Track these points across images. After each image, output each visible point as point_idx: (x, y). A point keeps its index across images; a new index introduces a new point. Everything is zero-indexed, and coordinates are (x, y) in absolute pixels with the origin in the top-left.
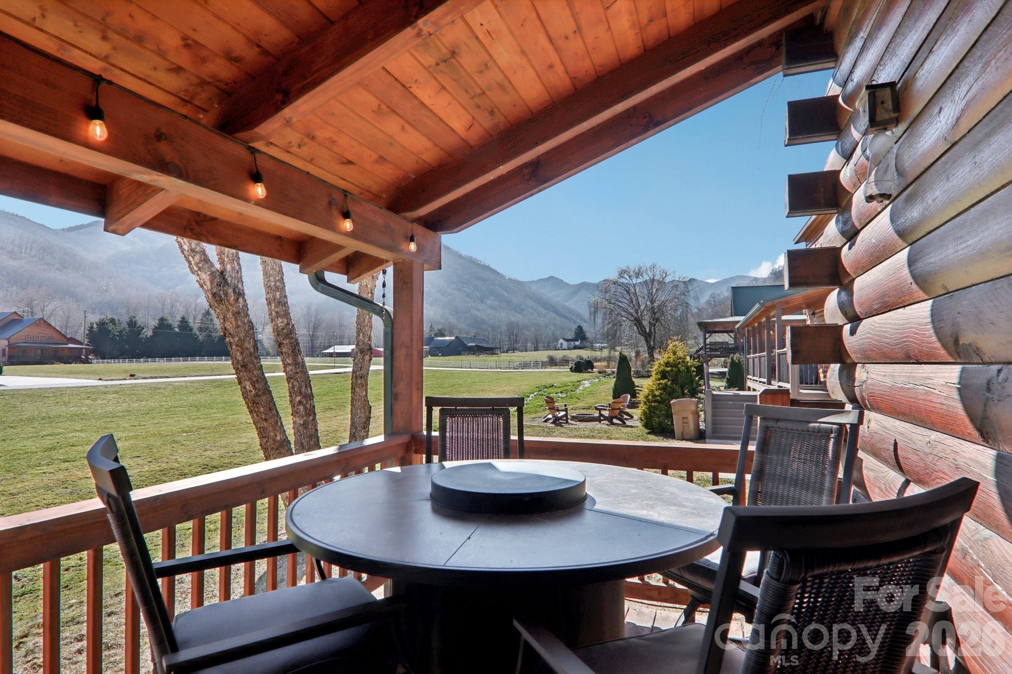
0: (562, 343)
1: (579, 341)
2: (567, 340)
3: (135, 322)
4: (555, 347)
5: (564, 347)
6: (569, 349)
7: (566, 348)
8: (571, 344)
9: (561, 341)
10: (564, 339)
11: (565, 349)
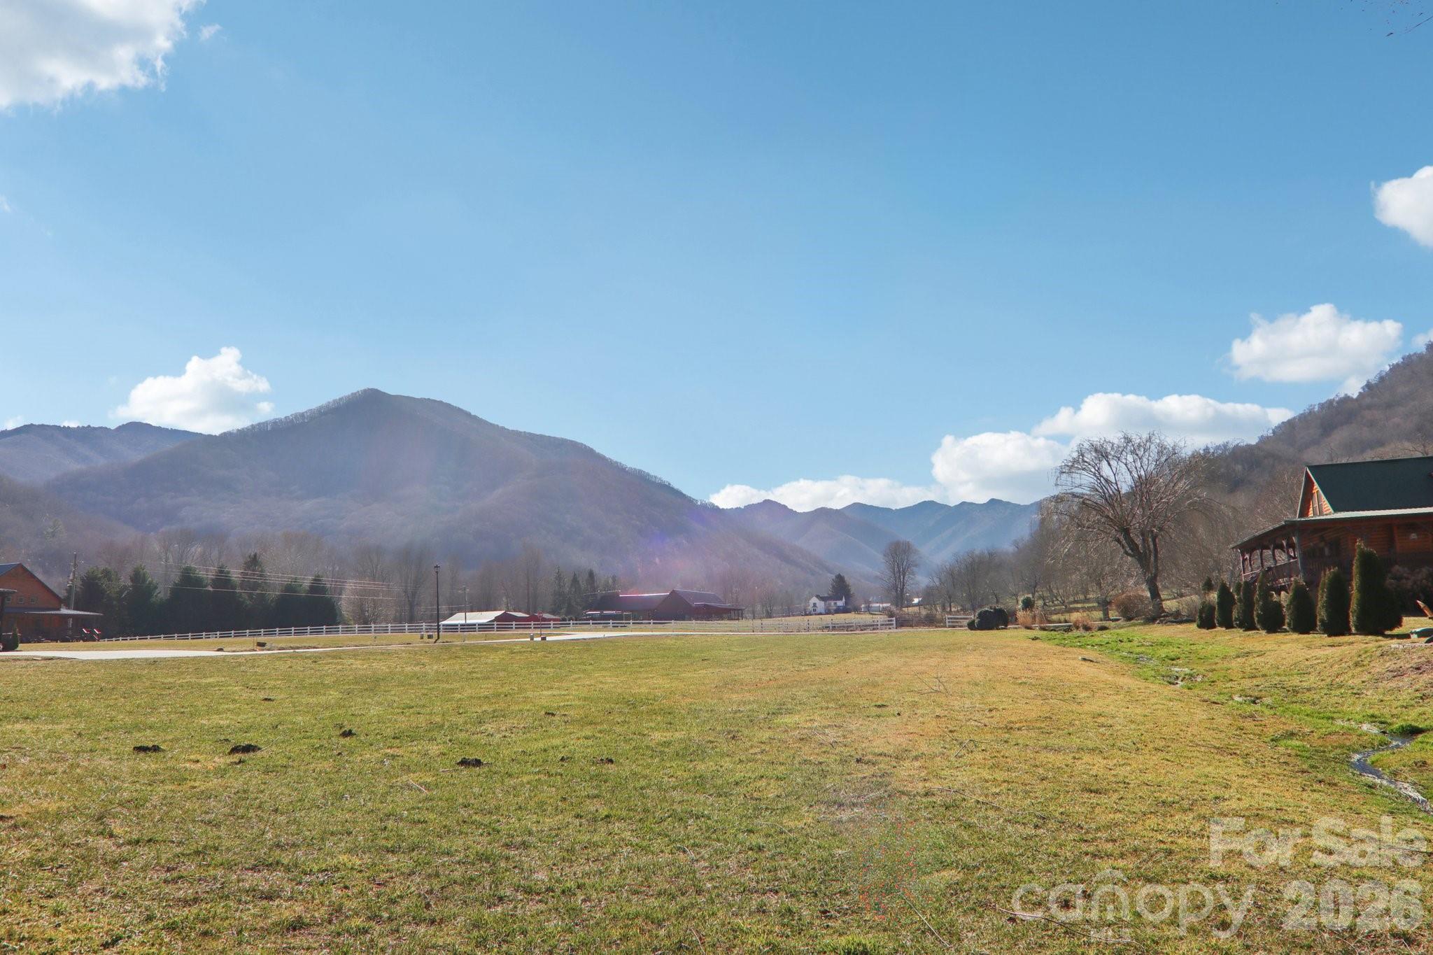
0: (815, 605)
1: (844, 600)
2: (822, 599)
3: (144, 574)
4: (805, 610)
5: (818, 610)
6: (828, 612)
7: (823, 611)
8: (830, 605)
9: (814, 600)
10: (818, 596)
11: (821, 614)
